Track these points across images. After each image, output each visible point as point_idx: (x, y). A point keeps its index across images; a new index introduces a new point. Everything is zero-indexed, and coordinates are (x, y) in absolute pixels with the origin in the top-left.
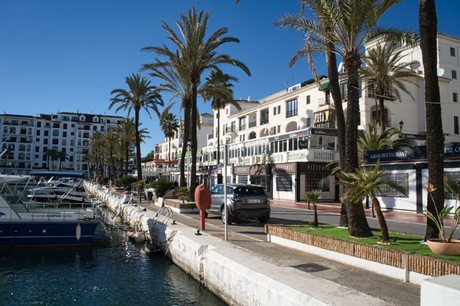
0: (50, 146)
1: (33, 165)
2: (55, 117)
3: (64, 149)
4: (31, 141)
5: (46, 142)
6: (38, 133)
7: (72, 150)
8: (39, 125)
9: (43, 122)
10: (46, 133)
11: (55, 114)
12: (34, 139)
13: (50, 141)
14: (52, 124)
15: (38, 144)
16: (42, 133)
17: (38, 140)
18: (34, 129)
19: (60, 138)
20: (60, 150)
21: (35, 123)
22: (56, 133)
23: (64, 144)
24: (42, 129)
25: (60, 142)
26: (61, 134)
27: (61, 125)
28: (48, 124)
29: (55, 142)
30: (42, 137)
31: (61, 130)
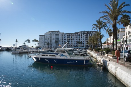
0: (78, 40)
1: (74, 46)
2: (79, 33)
3: (82, 41)
4: (73, 40)
5: (77, 39)
6: (75, 37)
7: (83, 41)
8: (75, 35)
9: (76, 34)
10: (77, 37)
11: (79, 32)
12: (74, 39)
13: (78, 39)
14: (78, 35)
15: (75, 40)
16: (76, 37)
17: (75, 39)
18: (74, 36)
19: (80, 38)
20: (80, 41)
21: (74, 35)
22: (79, 37)
23: (81, 40)
24: (76, 36)
25: (80, 39)
26: (80, 37)
27: (81, 35)
28: (77, 35)
29: (79, 39)
30: (76, 38)
31: (80, 36)
